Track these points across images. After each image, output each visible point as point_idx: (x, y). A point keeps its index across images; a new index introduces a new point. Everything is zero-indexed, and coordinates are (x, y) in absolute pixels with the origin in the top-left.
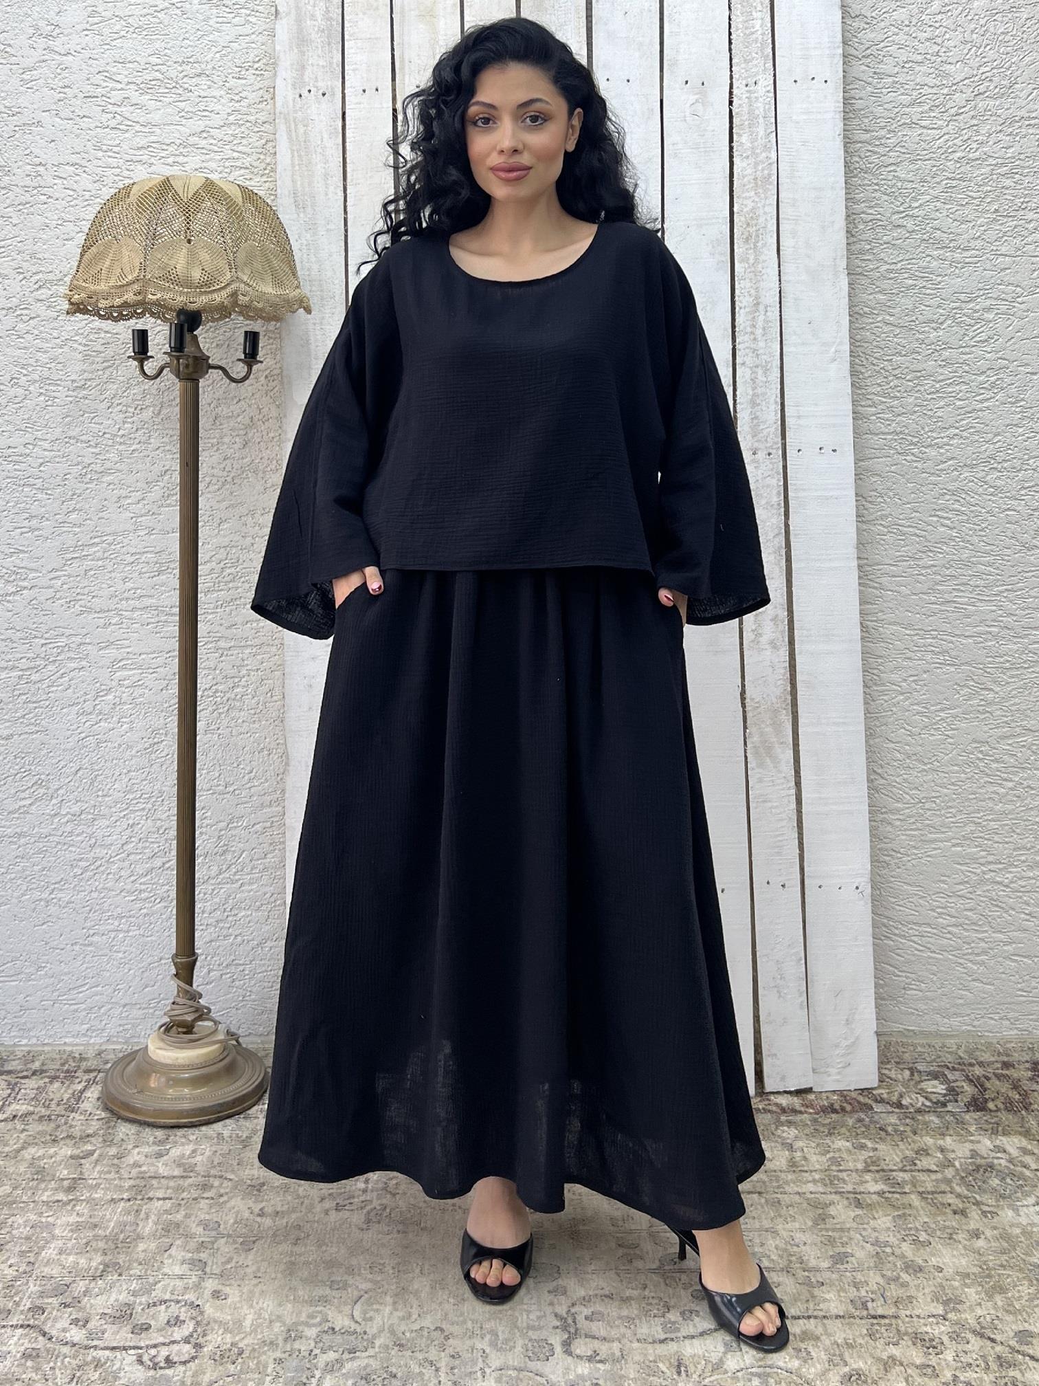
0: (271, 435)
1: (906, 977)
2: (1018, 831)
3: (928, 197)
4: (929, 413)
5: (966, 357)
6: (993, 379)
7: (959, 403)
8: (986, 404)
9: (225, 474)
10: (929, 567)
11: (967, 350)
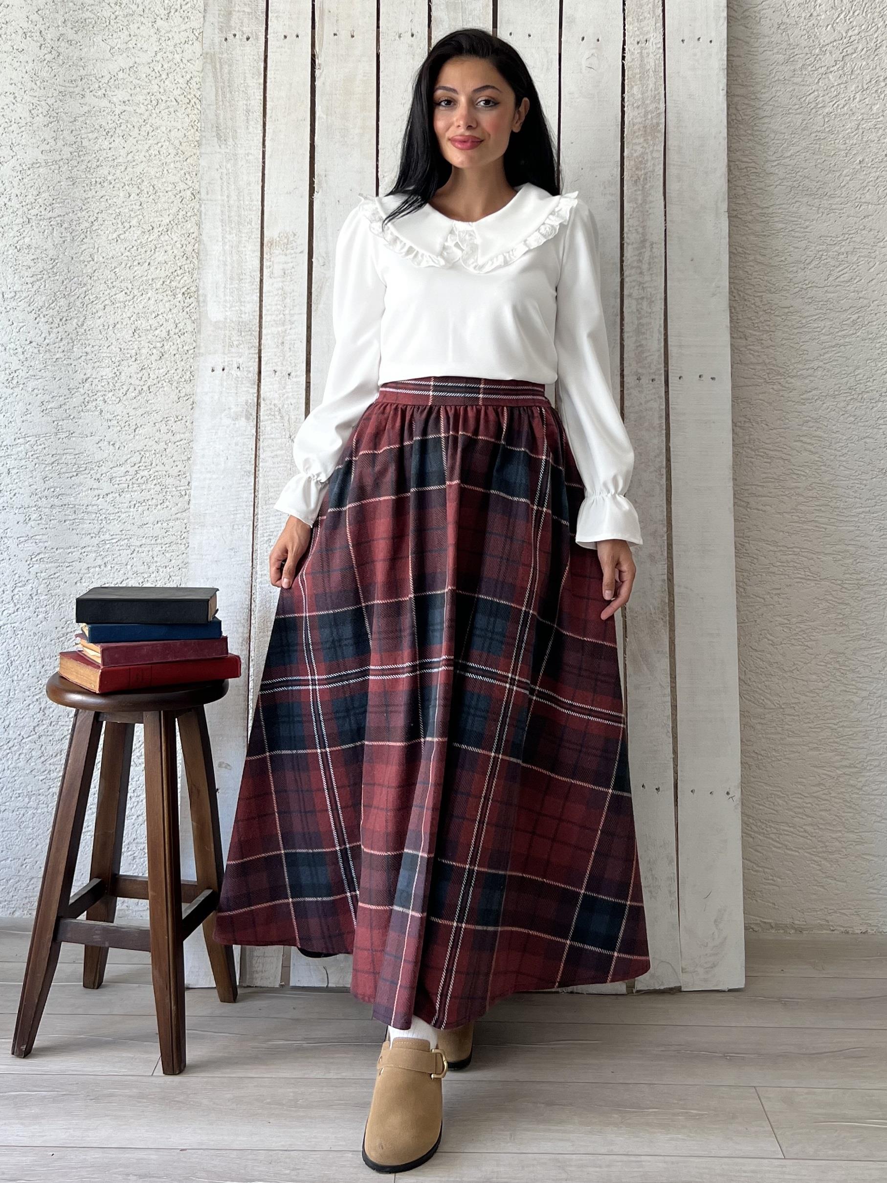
0: (186, 348)
1: (764, 872)
2: (871, 737)
3: (798, 148)
4: (796, 346)
5: (830, 295)
6: (855, 317)
7: (823, 338)
8: (847, 340)
9: (142, 383)
10: (791, 489)
11: (831, 289)
